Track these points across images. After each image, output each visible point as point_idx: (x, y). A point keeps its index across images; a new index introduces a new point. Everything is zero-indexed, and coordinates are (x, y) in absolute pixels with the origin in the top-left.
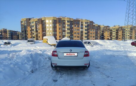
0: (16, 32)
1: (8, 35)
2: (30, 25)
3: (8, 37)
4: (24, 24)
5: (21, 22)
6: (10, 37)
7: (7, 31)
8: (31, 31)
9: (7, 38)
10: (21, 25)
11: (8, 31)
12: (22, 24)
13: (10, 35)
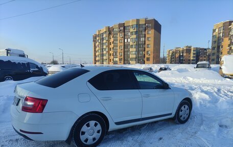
0: (206, 49)
1: (192, 55)
2: (229, 34)
3: (192, 58)
4: (217, 34)
5: (214, 31)
6: (195, 59)
7: (190, 50)
8: (229, 45)
9: (189, 60)
10: (213, 36)
11: (192, 49)
12: (214, 34)
13: (195, 55)
